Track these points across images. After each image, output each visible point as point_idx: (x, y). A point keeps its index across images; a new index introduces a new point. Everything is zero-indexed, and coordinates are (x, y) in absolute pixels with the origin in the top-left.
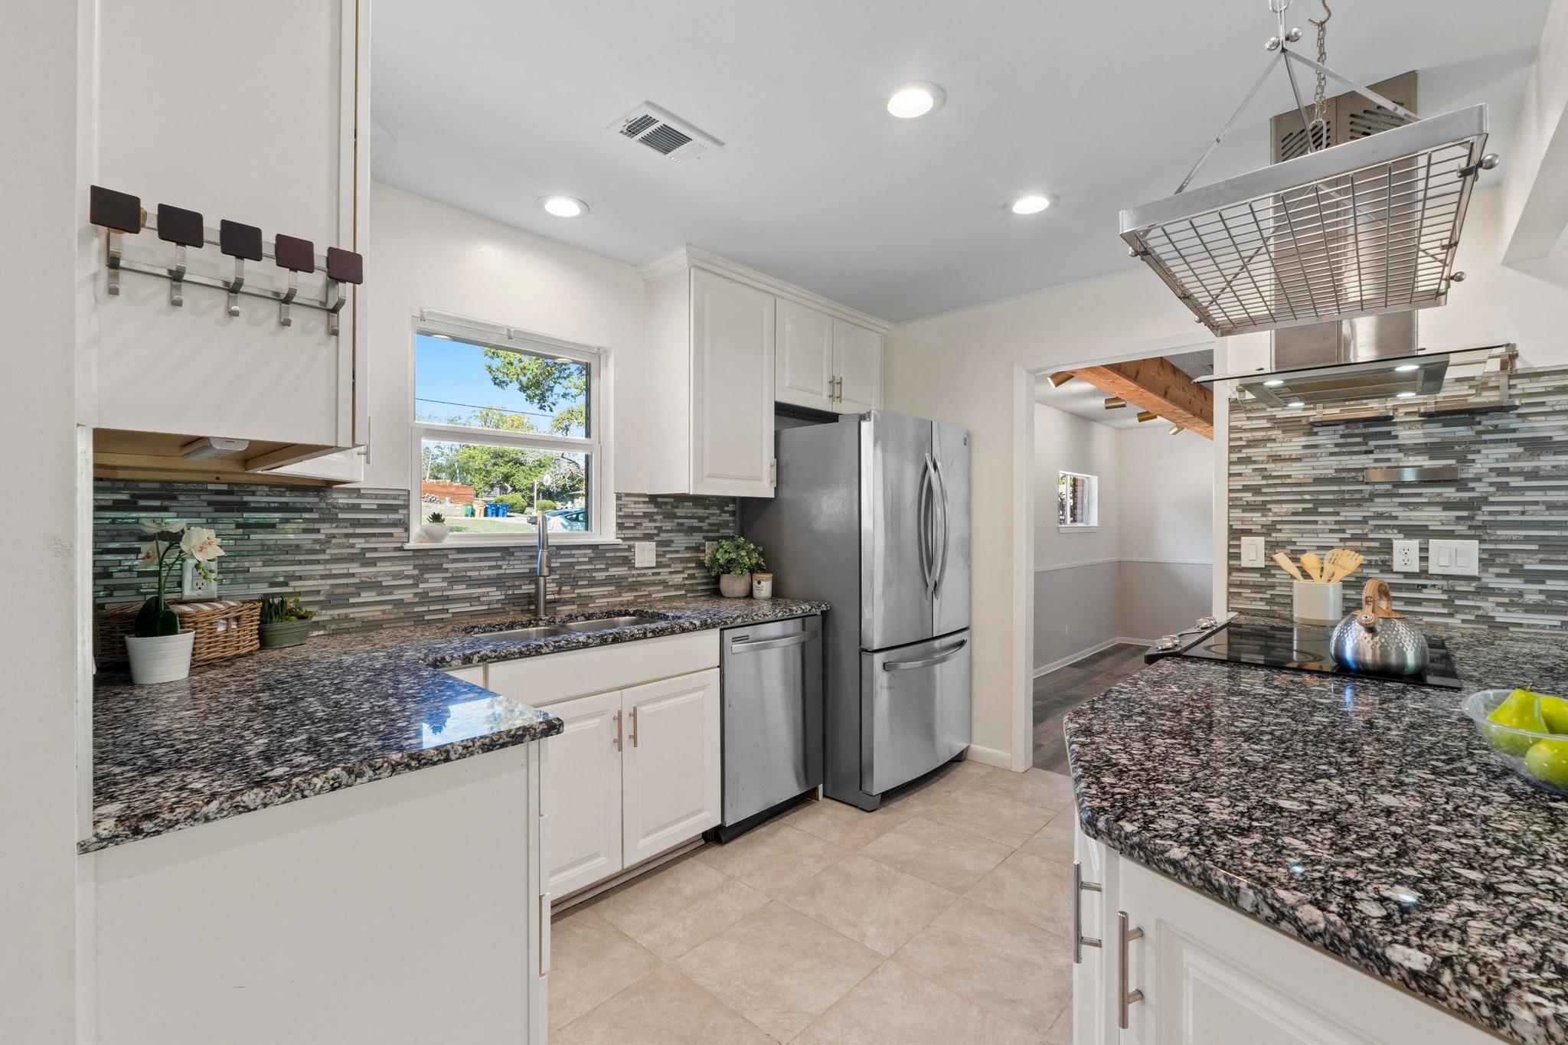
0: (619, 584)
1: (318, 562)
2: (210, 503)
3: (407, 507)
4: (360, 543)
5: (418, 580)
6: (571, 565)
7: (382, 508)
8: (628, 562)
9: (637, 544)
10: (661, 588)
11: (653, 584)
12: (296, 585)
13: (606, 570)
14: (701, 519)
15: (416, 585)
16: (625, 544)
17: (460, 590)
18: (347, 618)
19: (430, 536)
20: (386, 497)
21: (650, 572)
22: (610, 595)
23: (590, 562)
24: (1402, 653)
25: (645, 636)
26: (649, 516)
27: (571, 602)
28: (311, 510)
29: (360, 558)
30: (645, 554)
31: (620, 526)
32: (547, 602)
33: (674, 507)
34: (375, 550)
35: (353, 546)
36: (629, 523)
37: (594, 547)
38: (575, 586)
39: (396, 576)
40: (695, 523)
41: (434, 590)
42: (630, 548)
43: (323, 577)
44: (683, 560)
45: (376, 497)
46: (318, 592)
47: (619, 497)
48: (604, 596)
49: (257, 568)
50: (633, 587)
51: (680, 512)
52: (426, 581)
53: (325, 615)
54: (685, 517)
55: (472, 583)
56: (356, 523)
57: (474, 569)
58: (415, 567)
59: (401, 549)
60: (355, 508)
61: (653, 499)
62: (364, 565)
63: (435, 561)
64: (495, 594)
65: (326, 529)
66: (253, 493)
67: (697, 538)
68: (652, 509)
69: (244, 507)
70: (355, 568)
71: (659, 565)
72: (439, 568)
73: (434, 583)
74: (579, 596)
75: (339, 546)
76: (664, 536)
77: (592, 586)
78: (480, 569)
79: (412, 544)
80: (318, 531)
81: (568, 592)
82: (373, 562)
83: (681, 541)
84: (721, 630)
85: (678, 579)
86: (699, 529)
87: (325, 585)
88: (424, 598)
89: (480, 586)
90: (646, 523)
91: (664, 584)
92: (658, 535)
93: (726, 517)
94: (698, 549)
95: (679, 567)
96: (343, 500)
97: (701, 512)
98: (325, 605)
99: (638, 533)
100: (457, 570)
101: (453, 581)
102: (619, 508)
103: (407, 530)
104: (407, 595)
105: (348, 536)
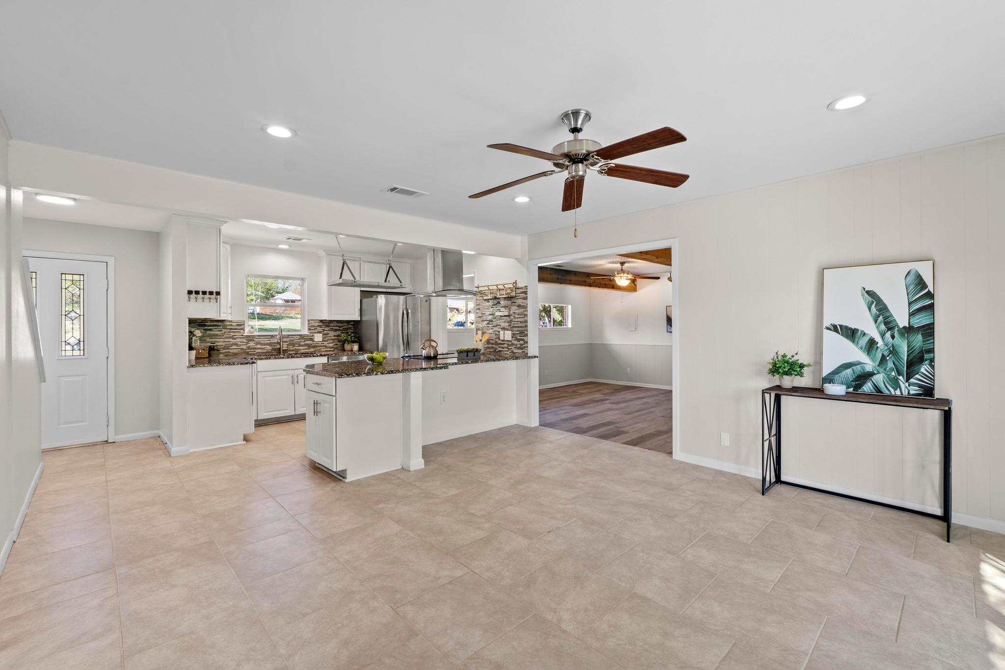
0: (309, 346)
1: (222, 338)
2: (198, 325)
3: (244, 325)
4: (232, 334)
5: (247, 343)
6: (293, 340)
7: (238, 325)
8: (312, 340)
9: (315, 334)
10: (324, 348)
11: (321, 346)
12: (217, 344)
13: (305, 342)
14: (340, 327)
15: (247, 345)
16: (311, 334)
17: (259, 346)
18: (229, 352)
19: (250, 332)
20: (239, 322)
21: (320, 343)
22: (306, 349)
23: (299, 340)
24: (431, 354)
25: (301, 357)
26: (320, 326)
27: (293, 350)
28: (220, 326)
29: (232, 338)
30: (318, 338)
31: (309, 329)
32: (283, 350)
33: (329, 323)
34: (236, 335)
35: (230, 334)
36: (313, 328)
37: (300, 335)
38: (294, 346)
39: (241, 342)
40: (338, 328)
41: (251, 346)
42: (313, 336)
43: (223, 342)
44: (332, 339)
45: (236, 322)
46: (222, 346)
47: (309, 321)
48: (304, 349)
49: (208, 340)
50: (314, 347)
51: (331, 325)
52: (249, 344)
53: (224, 351)
54: (334, 326)
55: (262, 344)
56: (231, 329)
57: (263, 341)
58: (246, 340)
59: (242, 335)
60: (231, 325)
61: (321, 321)
62: (233, 339)
63: (252, 338)
64: (269, 348)
65: (224, 330)
66: (207, 322)
67: (339, 333)
68: (321, 324)
69: (205, 325)
70: (231, 340)
71: (323, 341)
72: (253, 340)
73: (252, 344)
74: (295, 349)
75: (227, 334)
76: (325, 332)
77: (300, 346)
78: (264, 341)
79: (246, 334)
80: (222, 331)
81: (291, 348)
82: (235, 339)
83: (332, 334)
84: (328, 358)
85: (331, 345)
86: (339, 330)
87: (223, 344)
88: (249, 348)
89: (264, 345)
90: (319, 328)
91: (326, 347)
92: (323, 332)
93: (350, 326)
94: (338, 336)
95: (331, 341)
96: (228, 323)
97: (340, 325)
98: (223, 349)
99: (315, 331)
100: (258, 341)
101: (257, 343)
102: (309, 324)
103: (244, 331)
104: (244, 347)
105: (229, 332)
